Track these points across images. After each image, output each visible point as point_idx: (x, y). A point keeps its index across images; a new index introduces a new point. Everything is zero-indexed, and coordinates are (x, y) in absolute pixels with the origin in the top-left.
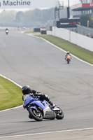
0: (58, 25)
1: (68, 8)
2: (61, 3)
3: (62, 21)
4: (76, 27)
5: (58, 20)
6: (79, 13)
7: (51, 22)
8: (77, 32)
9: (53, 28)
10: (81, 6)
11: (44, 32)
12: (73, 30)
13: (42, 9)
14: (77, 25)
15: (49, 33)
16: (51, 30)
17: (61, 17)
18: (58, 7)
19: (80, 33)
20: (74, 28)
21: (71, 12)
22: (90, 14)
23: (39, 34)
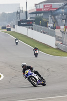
0: (19, 24)
1: (26, 12)
2: (21, 8)
3: (22, 21)
4: (32, 25)
5: (19, 20)
6: (34, 16)
7: (14, 22)
8: (32, 29)
9: (16, 26)
10: (35, 10)
11: (9, 30)
12: (30, 28)
13: (7, 12)
14: (33, 24)
15: (12, 30)
16: (14, 28)
17: (21, 19)
18: (19, 11)
19: (35, 30)
20: (31, 27)
21: (28, 15)
22: (43, 16)
23: (6, 30)
